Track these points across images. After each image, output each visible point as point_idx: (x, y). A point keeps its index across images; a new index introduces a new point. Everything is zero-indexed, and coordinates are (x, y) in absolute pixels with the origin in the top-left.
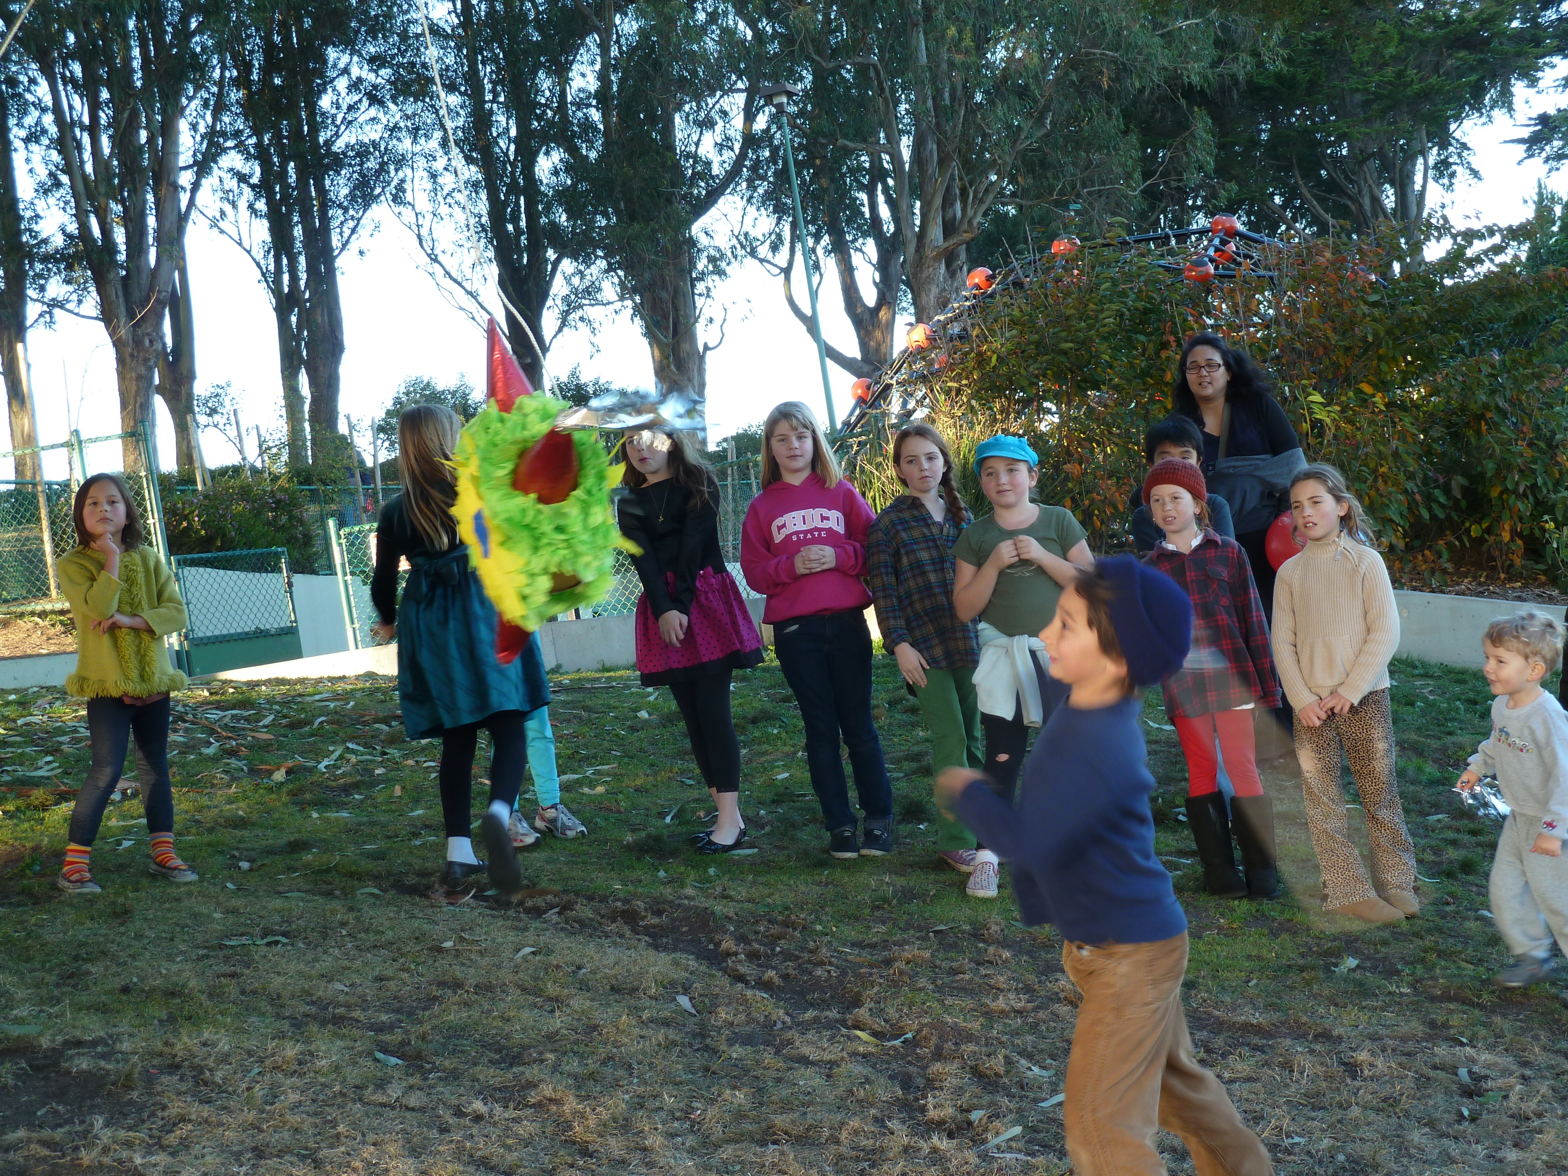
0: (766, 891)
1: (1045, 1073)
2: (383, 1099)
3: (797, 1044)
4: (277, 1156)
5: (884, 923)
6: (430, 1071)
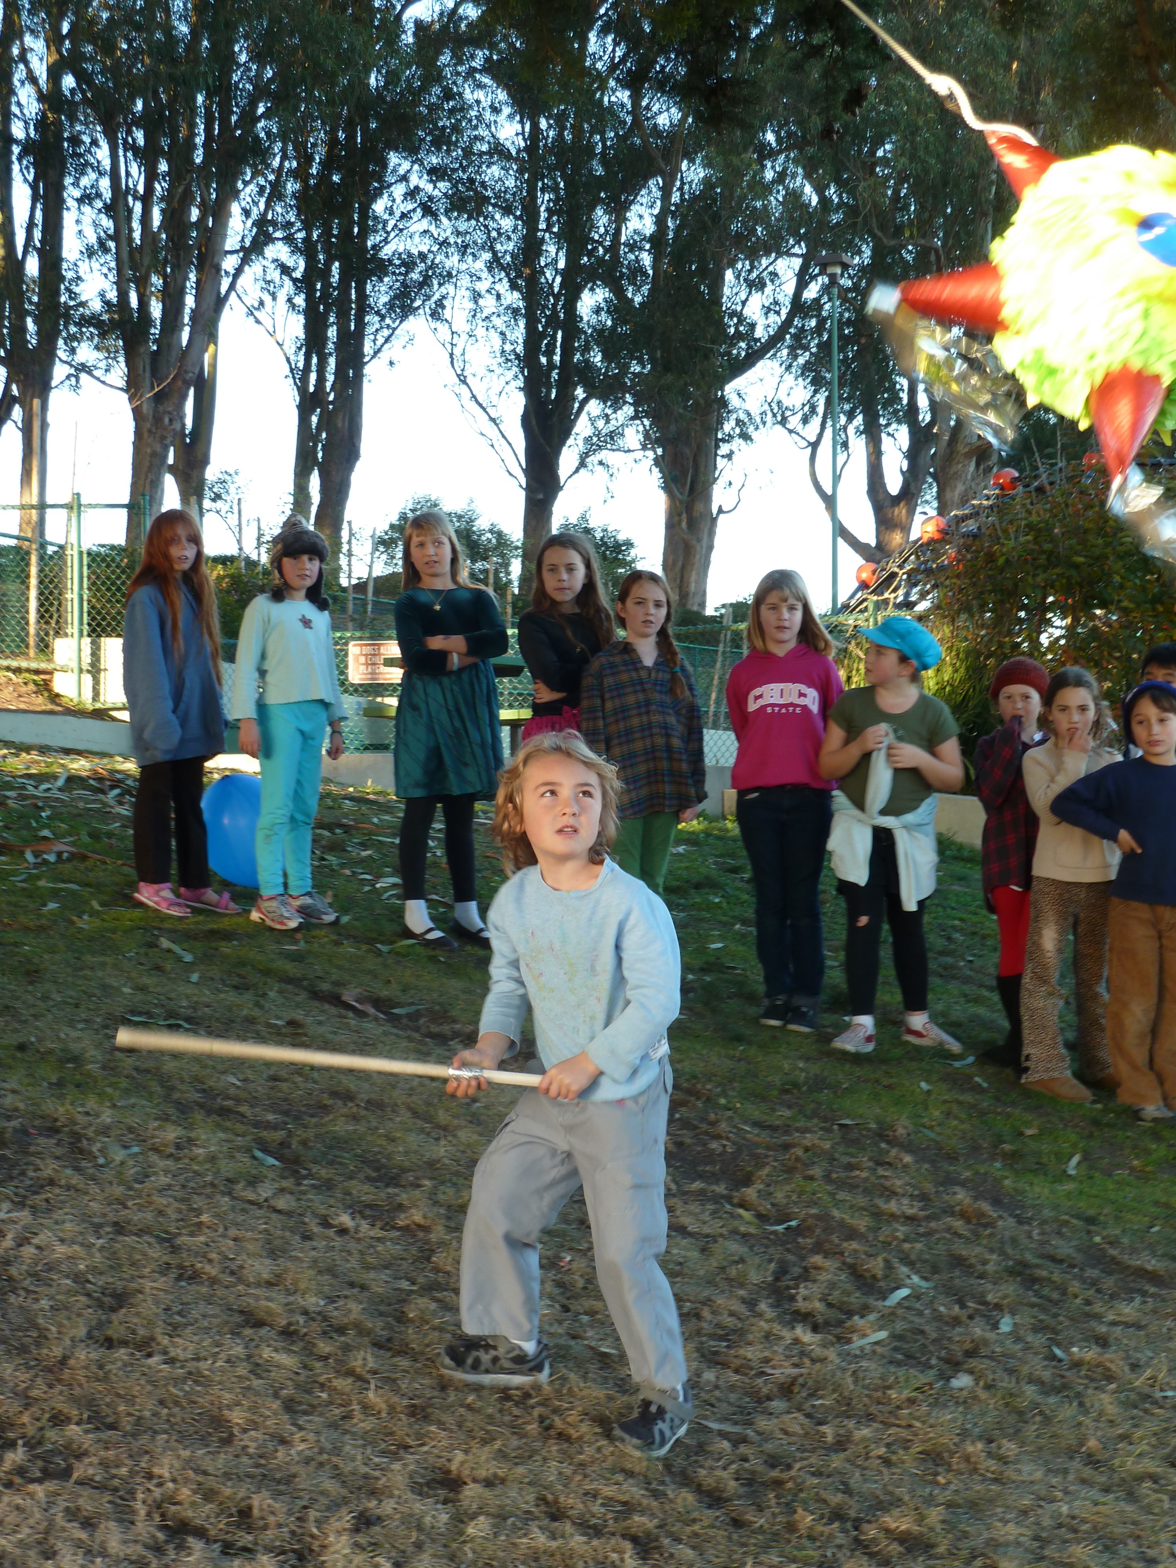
1: (924, 1284)
2: (252, 1196)
3: (678, 1212)
4: (136, 1234)
5: (790, 1107)
6: (305, 1177)
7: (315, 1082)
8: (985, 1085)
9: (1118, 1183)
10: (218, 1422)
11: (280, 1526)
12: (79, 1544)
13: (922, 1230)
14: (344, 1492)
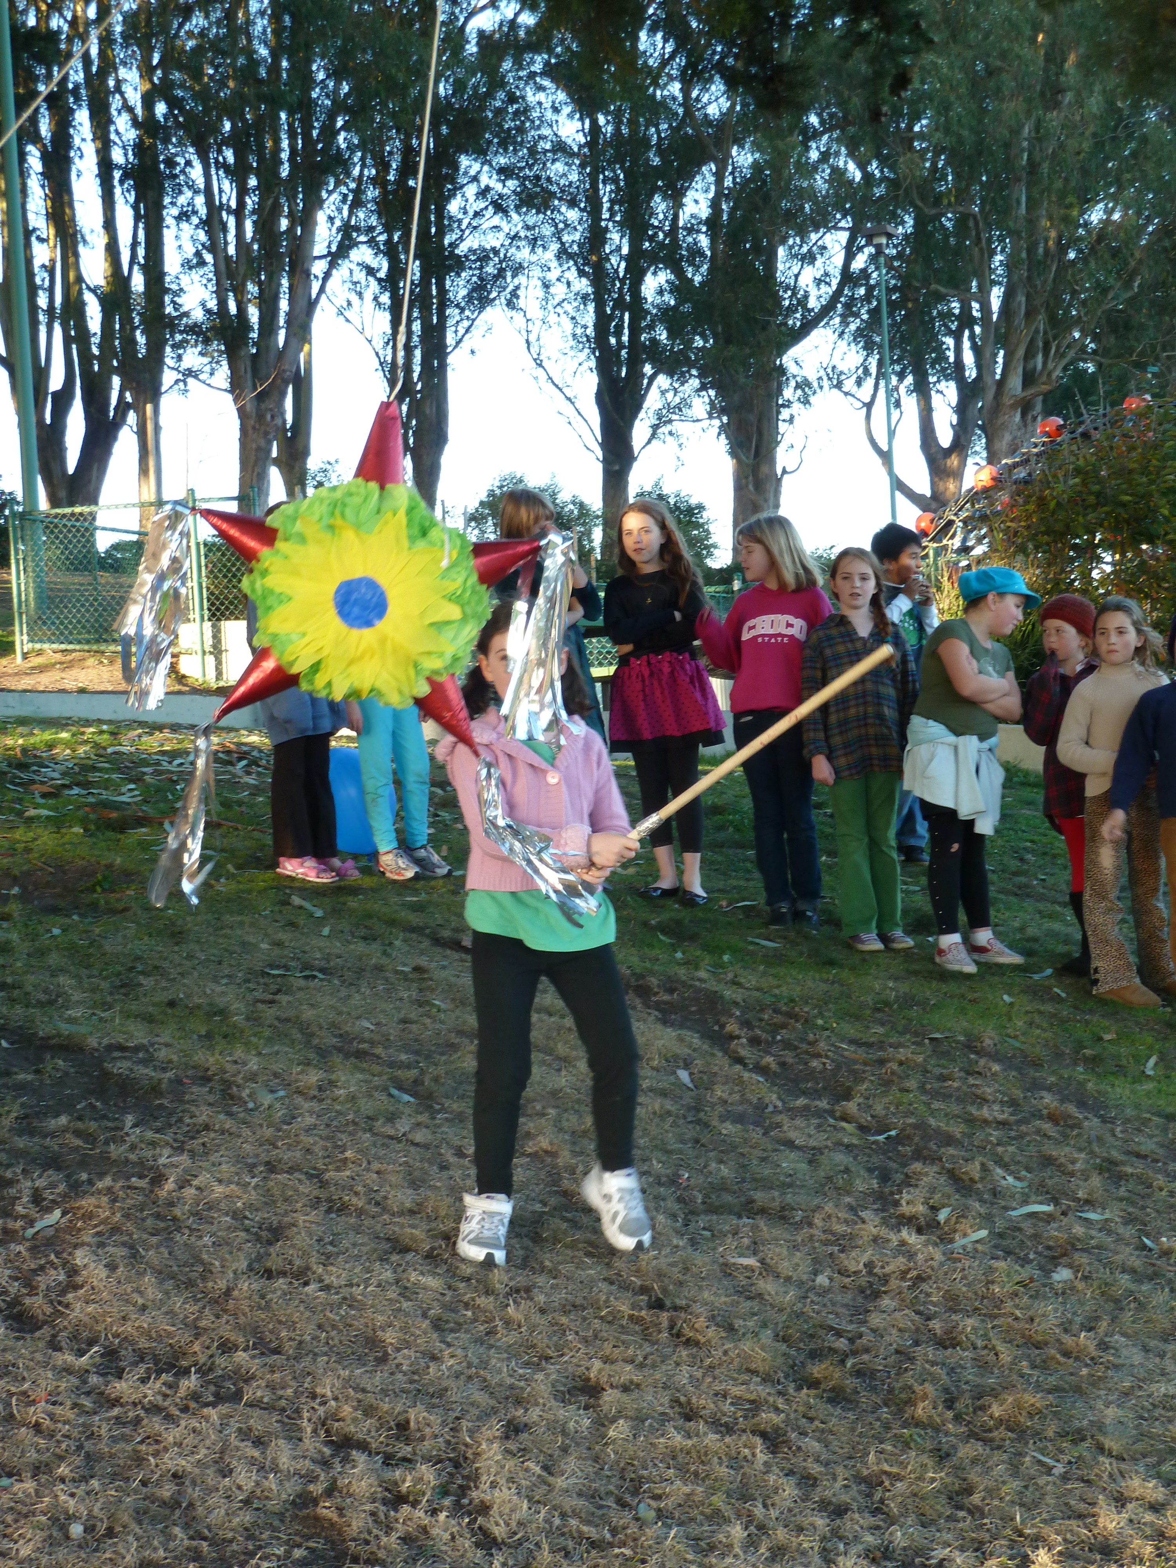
0: (775, 982)
1: (1018, 1184)
2: (391, 1132)
3: (785, 1128)
4: (287, 1172)
5: (883, 1024)
6: (439, 1112)
7: (442, 1022)
8: (1063, 995)
10: (373, 1342)
11: (436, 1437)
12: (252, 1462)
13: (1013, 1134)
14: (493, 1402)
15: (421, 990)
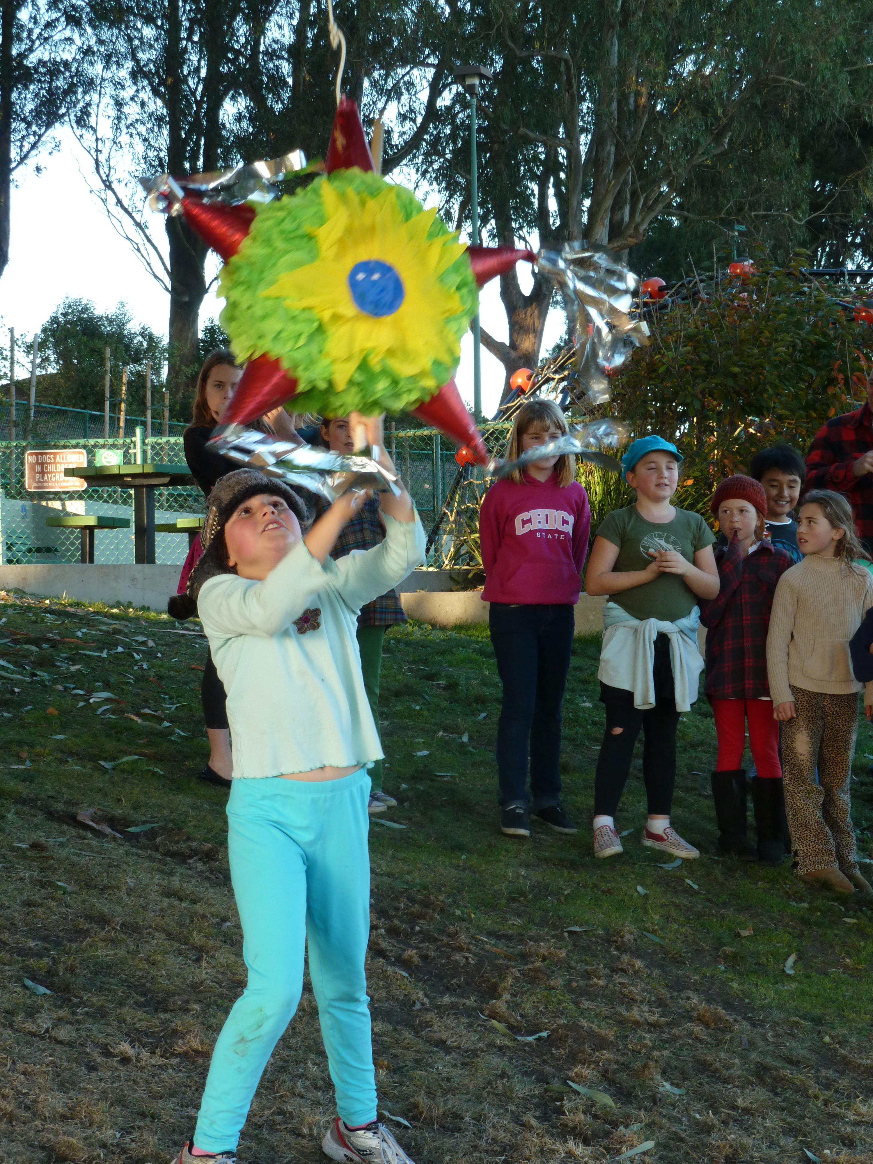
0: (406, 868)
1: (676, 1091)
2: (33, 1028)
3: (435, 1027)
5: (519, 916)
6: (78, 1006)
7: (68, 906)
8: (696, 887)
9: (834, 981)
13: (665, 1036)
15: (42, 870)
